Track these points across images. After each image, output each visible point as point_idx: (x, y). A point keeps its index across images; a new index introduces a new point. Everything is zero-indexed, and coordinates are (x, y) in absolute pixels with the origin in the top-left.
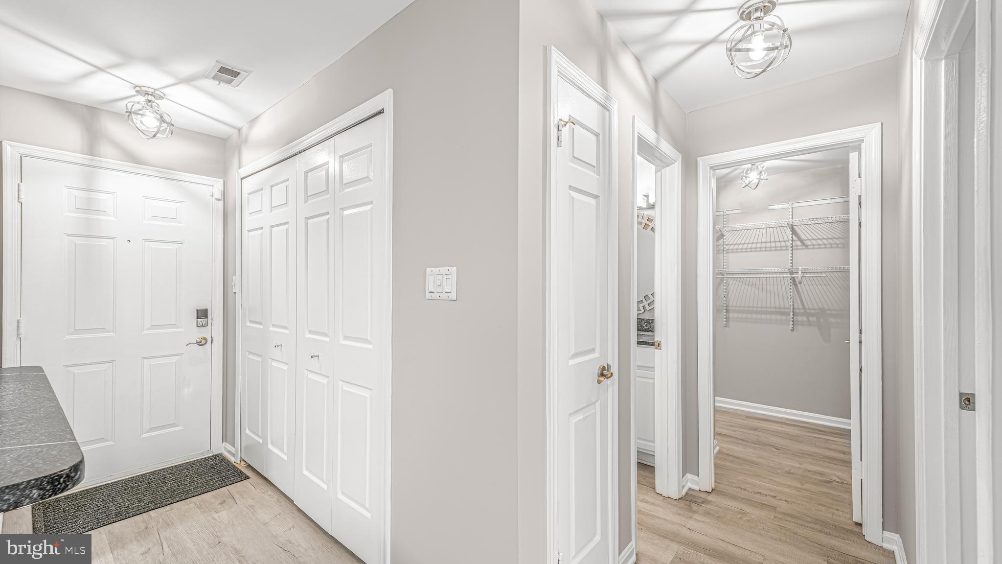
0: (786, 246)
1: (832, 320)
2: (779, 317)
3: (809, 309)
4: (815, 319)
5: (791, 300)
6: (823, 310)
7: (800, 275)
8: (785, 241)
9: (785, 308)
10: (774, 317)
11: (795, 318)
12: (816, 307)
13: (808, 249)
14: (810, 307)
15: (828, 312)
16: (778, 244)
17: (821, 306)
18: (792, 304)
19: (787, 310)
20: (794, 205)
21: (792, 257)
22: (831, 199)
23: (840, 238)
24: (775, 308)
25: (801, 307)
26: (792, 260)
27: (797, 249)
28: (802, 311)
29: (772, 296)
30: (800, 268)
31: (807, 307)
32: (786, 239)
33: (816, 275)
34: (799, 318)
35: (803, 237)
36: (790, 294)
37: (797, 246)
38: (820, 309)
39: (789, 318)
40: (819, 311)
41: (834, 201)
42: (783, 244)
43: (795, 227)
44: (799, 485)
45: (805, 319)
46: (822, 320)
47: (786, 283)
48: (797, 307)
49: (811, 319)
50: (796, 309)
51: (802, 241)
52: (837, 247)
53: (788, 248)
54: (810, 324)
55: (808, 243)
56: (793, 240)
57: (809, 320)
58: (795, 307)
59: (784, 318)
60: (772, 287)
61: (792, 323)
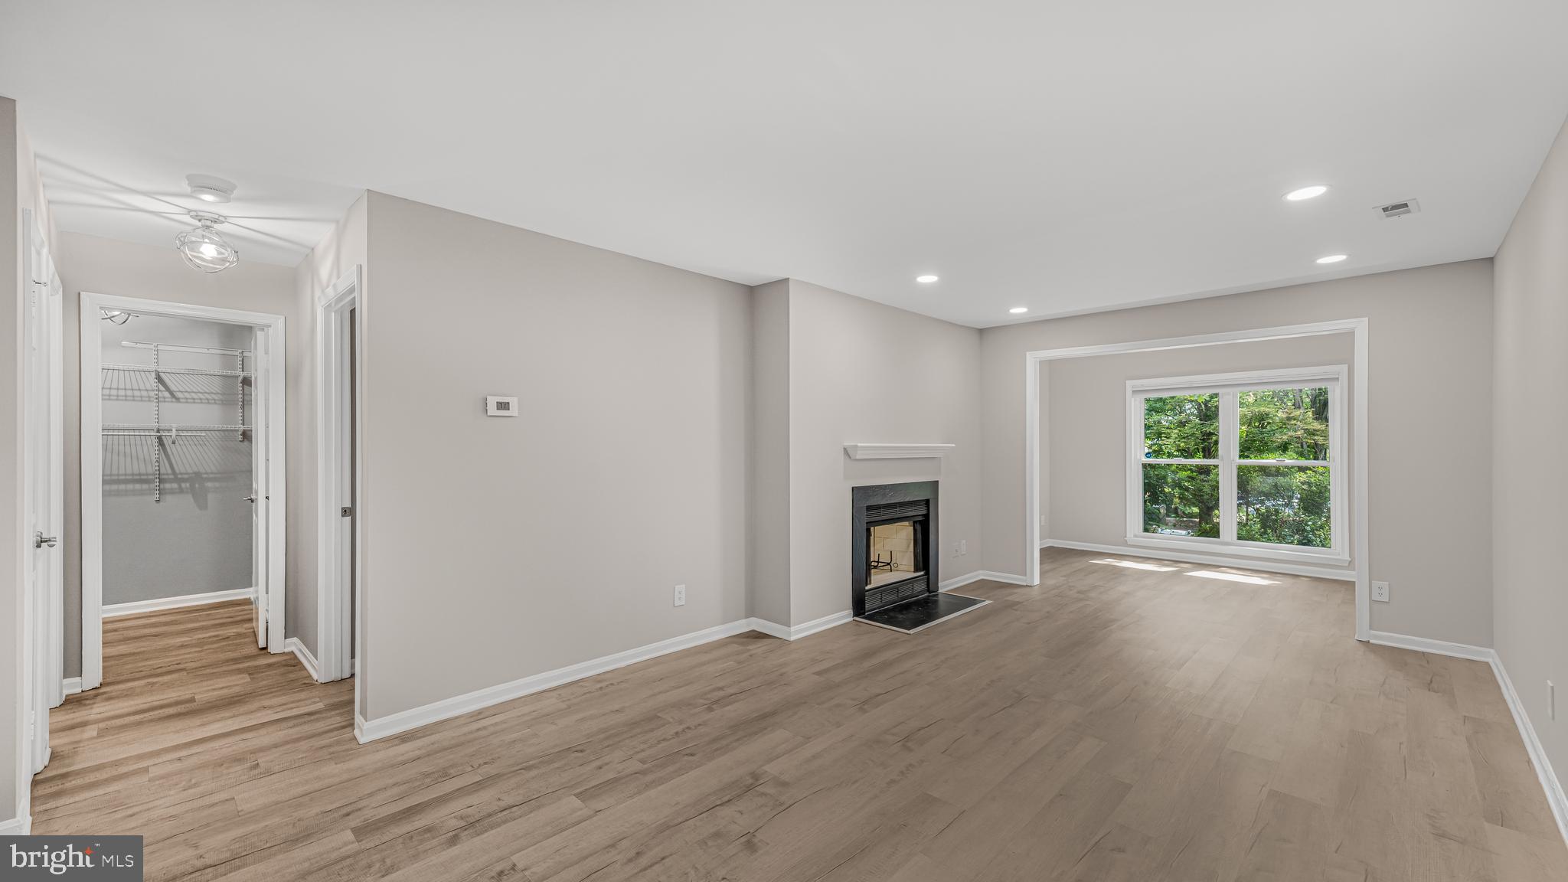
0: (149, 397)
1: (209, 484)
2: (138, 486)
3: (181, 474)
4: (188, 485)
5: (157, 464)
6: (198, 474)
7: (174, 433)
8: (147, 390)
9: (147, 475)
10: (130, 487)
11: (162, 486)
12: (190, 471)
13: (180, 402)
14: (182, 472)
15: (205, 476)
16: (137, 393)
17: (196, 470)
18: (157, 468)
19: (151, 477)
20: (160, 347)
21: (158, 410)
22: (208, 349)
23: (218, 393)
24: (133, 475)
25: (170, 471)
26: (158, 414)
27: (165, 401)
28: (172, 477)
29: (128, 460)
30: (174, 425)
31: (178, 472)
32: (149, 387)
33: (195, 434)
34: (168, 486)
35: (173, 388)
36: (154, 458)
37: (164, 398)
38: (195, 473)
39: (152, 486)
40: (194, 475)
41: (213, 351)
42: (144, 393)
43: (162, 375)
44: (200, 649)
45: (175, 486)
46: (197, 486)
47: (149, 442)
48: (165, 472)
49: (183, 485)
50: (164, 474)
51: (172, 393)
52: (215, 403)
53: (152, 399)
54: (181, 491)
55: (179, 395)
56: (158, 390)
57: (180, 486)
58: (162, 472)
59: (145, 486)
60: (128, 447)
61: (158, 492)
